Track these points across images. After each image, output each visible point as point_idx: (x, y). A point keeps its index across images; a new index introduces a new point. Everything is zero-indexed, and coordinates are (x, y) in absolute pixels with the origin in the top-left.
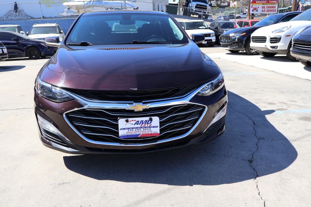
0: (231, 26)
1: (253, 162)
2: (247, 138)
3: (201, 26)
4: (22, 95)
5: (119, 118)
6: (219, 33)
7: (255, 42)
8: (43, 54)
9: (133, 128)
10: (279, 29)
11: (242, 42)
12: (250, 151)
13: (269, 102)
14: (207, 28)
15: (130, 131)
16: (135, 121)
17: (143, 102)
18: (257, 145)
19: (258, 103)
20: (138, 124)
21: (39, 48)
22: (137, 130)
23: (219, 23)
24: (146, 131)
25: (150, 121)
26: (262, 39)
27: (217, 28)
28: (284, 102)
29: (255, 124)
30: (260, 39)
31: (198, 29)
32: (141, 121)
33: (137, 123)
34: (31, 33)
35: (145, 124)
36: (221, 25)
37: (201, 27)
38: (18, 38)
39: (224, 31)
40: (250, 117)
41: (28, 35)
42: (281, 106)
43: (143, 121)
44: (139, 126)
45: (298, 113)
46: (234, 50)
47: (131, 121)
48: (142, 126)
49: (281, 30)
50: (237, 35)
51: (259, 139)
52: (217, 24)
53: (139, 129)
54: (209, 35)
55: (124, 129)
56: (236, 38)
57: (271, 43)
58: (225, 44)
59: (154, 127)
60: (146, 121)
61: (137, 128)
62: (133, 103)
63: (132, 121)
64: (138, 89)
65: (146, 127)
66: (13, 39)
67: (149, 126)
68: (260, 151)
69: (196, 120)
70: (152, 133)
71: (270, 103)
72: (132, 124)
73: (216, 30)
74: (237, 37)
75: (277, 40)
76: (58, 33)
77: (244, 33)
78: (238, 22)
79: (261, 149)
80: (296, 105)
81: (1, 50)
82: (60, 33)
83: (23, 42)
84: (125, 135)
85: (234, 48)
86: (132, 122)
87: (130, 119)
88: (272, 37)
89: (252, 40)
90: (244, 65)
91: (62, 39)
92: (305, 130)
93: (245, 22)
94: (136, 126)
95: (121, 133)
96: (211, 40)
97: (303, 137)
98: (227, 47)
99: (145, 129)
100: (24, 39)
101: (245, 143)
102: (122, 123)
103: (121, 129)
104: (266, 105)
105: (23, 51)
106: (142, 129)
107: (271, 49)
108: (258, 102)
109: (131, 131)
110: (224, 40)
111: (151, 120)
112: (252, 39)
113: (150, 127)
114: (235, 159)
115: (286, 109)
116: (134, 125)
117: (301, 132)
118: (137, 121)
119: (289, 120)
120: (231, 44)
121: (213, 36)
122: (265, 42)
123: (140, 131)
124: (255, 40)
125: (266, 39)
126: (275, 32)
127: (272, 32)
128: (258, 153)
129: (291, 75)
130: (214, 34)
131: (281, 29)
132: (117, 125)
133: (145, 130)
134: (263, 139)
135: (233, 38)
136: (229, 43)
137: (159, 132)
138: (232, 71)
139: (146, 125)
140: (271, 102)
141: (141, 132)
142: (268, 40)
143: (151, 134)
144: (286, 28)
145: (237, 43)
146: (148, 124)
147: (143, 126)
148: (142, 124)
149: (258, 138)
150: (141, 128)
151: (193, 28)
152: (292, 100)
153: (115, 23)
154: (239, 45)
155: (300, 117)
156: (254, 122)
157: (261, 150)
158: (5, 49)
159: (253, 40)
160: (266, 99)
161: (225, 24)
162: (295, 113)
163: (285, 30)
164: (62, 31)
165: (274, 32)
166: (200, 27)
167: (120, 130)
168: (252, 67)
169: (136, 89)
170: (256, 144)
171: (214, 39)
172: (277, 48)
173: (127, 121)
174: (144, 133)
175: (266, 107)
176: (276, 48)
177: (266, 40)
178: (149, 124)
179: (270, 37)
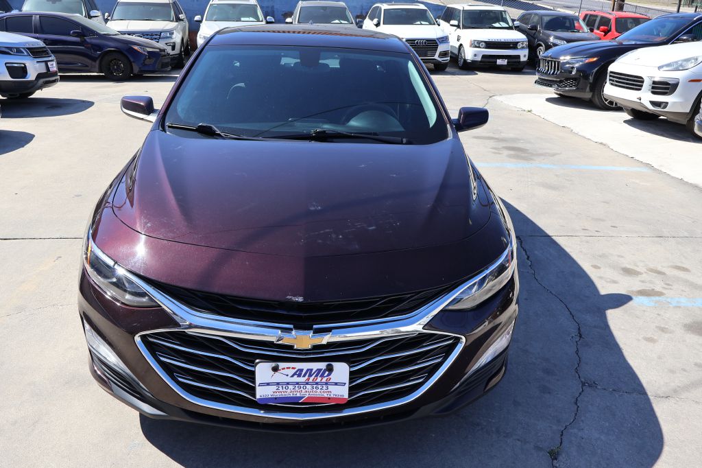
0: (568, 24)
1: (560, 458)
2: (558, 380)
3: (498, 21)
4: (76, 196)
5: (257, 361)
6: (540, 40)
7: (616, 85)
8: (136, 69)
9: (288, 383)
10: (676, 62)
11: (586, 77)
12: (559, 421)
13: (624, 266)
14: (510, 28)
15: (281, 388)
16: (293, 368)
17: (314, 326)
18: (576, 403)
19: (599, 268)
20: (299, 376)
21: (129, 56)
22: (297, 388)
23: (541, 17)
24: (319, 391)
25: (327, 373)
26: (634, 81)
27: (534, 28)
28: (659, 268)
29: (581, 336)
30: (628, 80)
31: (490, 28)
32: (308, 370)
33: (299, 373)
34: (115, 17)
35: (317, 376)
36: (546, 19)
37: (497, 25)
38: (85, 31)
39: (549, 36)
40: (574, 313)
41: (106, 21)
42: (651, 282)
43: (312, 370)
44: (302, 379)
45: (688, 310)
46: (566, 94)
47: (283, 369)
48: (308, 379)
49: (681, 65)
50: (578, 62)
51: (583, 384)
52: (537, 18)
53: (302, 386)
54: (513, 45)
55: (268, 384)
56: (573, 68)
57: (654, 93)
58: (546, 78)
59: (336, 384)
60: (319, 370)
61: (297, 383)
62: (291, 329)
63: (288, 368)
64: (304, 299)
65: (317, 383)
66: (73, 33)
67: (324, 380)
68: (582, 424)
69: (437, 367)
70: (332, 396)
71: (628, 272)
72: (287, 375)
73: (531, 33)
74: (577, 65)
75: (667, 89)
76: (172, 21)
77: (594, 57)
78: (586, 15)
79: (583, 418)
80: (686, 282)
81: (43, 64)
82: (178, 19)
83: (94, 41)
84: (270, 397)
85: (569, 89)
86: (286, 371)
87: (282, 365)
88: (657, 79)
89: (610, 80)
90: (585, 138)
91: (181, 33)
92: (696, 364)
93: (602, 17)
94: (296, 379)
95: (261, 393)
96: (518, 57)
97: (687, 388)
98: (551, 86)
99: (315, 386)
100: (98, 34)
101: (549, 393)
102: (263, 371)
103: (261, 385)
104: (616, 275)
105: (94, 59)
106: (309, 387)
107: (650, 107)
108: (599, 265)
109: (284, 389)
110: (547, 68)
111: (330, 369)
112: (610, 76)
113: (326, 384)
114: (519, 443)
115: (660, 294)
116: (292, 376)
117: (684, 370)
118: (298, 370)
119: (663, 330)
120: (561, 82)
121: (523, 48)
122: (640, 90)
123: (303, 391)
124: (617, 82)
125: (643, 82)
126: (665, 68)
127: (659, 68)
128: (576, 430)
129: (690, 182)
130: (526, 44)
131: (680, 63)
132: (253, 373)
133: (315, 390)
134: (593, 385)
135: (567, 66)
136: (556, 77)
137: (346, 396)
138: (554, 155)
139: (319, 379)
140: (628, 267)
141: (307, 393)
142: (647, 84)
143: (329, 398)
144: (693, 61)
145: (575, 79)
146: (322, 376)
147: (311, 380)
148: (310, 376)
149: (583, 380)
150: (307, 384)
151: (479, 25)
152: (680, 265)
153: (300, 2)
154: (578, 84)
155: (688, 321)
156: (579, 329)
157: (582, 421)
158: (52, 63)
159: (613, 81)
160: (619, 256)
161: (554, 19)
162: (680, 307)
163: (690, 65)
164: (182, 16)
165: (662, 67)
166: (495, 23)
167: (259, 386)
168: (602, 146)
169: (300, 299)
170: (574, 400)
171: (525, 56)
172: (665, 107)
173: (275, 369)
174: (313, 394)
175: (615, 282)
176: (662, 106)
177: (642, 86)
178: (326, 378)
179: (653, 79)
